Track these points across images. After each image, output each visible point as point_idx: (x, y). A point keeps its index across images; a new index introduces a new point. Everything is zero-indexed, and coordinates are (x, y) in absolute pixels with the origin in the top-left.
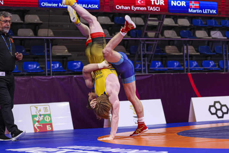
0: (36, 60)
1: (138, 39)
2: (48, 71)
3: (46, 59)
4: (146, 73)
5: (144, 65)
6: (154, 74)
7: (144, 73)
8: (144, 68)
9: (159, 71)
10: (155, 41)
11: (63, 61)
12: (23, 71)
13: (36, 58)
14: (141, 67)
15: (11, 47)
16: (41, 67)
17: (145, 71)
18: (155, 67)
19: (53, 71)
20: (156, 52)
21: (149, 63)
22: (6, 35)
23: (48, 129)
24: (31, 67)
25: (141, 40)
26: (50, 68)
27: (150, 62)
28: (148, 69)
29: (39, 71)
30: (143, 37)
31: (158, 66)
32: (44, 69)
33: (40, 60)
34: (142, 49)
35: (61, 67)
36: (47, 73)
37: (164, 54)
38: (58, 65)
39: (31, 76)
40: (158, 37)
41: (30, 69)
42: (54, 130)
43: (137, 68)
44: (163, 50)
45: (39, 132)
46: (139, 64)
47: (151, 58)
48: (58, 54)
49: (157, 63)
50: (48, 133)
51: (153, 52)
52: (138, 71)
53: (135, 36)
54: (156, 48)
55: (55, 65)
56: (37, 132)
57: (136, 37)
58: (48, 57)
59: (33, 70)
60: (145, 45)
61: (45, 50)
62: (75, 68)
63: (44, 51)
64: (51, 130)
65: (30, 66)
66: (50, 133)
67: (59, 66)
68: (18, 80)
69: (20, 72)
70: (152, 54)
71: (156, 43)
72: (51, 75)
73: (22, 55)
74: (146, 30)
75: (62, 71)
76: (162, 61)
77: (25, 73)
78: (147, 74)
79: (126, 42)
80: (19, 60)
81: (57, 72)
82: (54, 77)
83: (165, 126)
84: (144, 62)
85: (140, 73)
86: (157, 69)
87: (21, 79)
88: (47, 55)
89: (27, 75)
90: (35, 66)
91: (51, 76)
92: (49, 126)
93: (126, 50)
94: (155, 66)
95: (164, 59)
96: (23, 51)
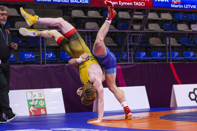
0: (32, 50)
1: (125, 31)
2: (42, 60)
3: (41, 49)
4: (131, 62)
5: (130, 55)
6: (139, 63)
7: (130, 62)
8: (130, 58)
9: (144, 61)
10: (140, 33)
11: (56, 51)
12: (20, 60)
13: (30, 48)
14: (127, 57)
15: (7, 37)
16: (36, 57)
17: (130, 60)
18: (140, 57)
19: (47, 60)
20: (142, 43)
21: (134, 54)
22: (3, 26)
23: (42, 113)
24: (27, 56)
25: (128, 32)
26: (44, 57)
27: (135, 52)
28: (134, 59)
29: (34, 60)
30: (129, 29)
31: (142, 56)
32: (39, 58)
33: (35, 50)
34: (128, 41)
35: (54, 56)
36: (41, 62)
37: (148, 45)
38: (51, 55)
39: (27, 64)
40: (143, 30)
41: (26, 58)
42: (48, 113)
43: (124, 57)
44: (147, 42)
45: (34, 115)
46: (126, 54)
47: (137, 48)
48: (52, 45)
49: (142, 54)
50: (42, 116)
51: (138, 43)
52: (125, 61)
53: (122, 29)
54: (142, 40)
55: (49, 54)
56: (33, 115)
57: (123, 30)
58: (43, 47)
59: (29, 58)
60: (131, 37)
61: (40, 41)
62: (67, 58)
63: (39, 42)
64: (45, 113)
65: (26, 55)
66: (44, 116)
67: (53, 55)
68: (15, 68)
69: (17, 61)
70: (138, 45)
71: (141, 35)
72: (45, 63)
73: (17, 45)
74: (133, 23)
75: (55, 60)
76: (146, 52)
77: (22, 62)
78: (133, 63)
79: (114, 34)
80: (14, 49)
81: (50, 61)
82: (48, 65)
83: (149, 110)
84: (130, 53)
85: (126, 62)
86: (142, 59)
87: (18, 67)
88: (42, 46)
89: (24, 63)
90: (31, 56)
91: (45, 65)
92: (43, 109)
93: (114, 42)
94: (140, 56)
95: (148, 49)
96: (20, 42)
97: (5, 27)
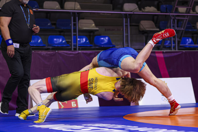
0: (62, 34)
1: (169, 14)
2: (74, 46)
3: (73, 33)
4: (175, 50)
5: (174, 42)
6: (184, 51)
7: (173, 50)
8: (174, 45)
9: (190, 48)
10: (186, 17)
11: (90, 36)
12: (48, 46)
13: (61, 32)
14: (170, 43)
15: (29, 18)
16: (66, 42)
17: (174, 48)
18: (185, 44)
19: (80, 46)
20: (187, 28)
21: (179, 40)
22: (25, 6)
23: (73, 106)
24: (56, 41)
25: (172, 15)
26: (76, 43)
27: (180, 38)
28: (178, 46)
29: (65, 46)
30: (174, 12)
31: (188, 42)
32: (70, 44)
33: (66, 34)
34: (172, 25)
35: (87, 41)
36: (73, 47)
37: (195, 30)
38: (84, 40)
39: (57, 50)
40: (189, 13)
41: (56, 43)
42: (79, 106)
43: (167, 44)
44: (194, 26)
45: (64, 109)
46: (169, 40)
47: (182, 34)
48: (85, 28)
49: (187, 40)
50: (73, 110)
51: (184, 28)
52: (168, 48)
53: (165, 11)
54: (188, 24)
55: (82, 39)
56: (62, 108)
57: (166, 13)
58: (75, 31)
59: (59, 44)
60: (176, 20)
61: (71, 23)
62: (102, 43)
63: (71, 25)
64: (76, 107)
65: (55, 39)
66: (75, 110)
67: (86, 40)
68: (42, 55)
69: (45, 46)
70: (183, 31)
71: (187, 18)
72: (77, 50)
73: (39, 28)
74: (177, 5)
75: (89, 46)
76: (192, 38)
77: (51, 47)
78: (177, 51)
79: (155, 17)
80: (35, 33)
81: (83, 47)
82: (80, 52)
83: (195, 105)
84: (174, 39)
85: (170, 50)
86: (187, 46)
87: (46, 54)
88: (74, 29)
89: (52, 49)
90: (61, 40)
91: (77, 51)
92: (74, 102)
93: (156, 26)
94: (185, 42)
95: (195, 35)
96: (49, 24)
97: (28, 7)
